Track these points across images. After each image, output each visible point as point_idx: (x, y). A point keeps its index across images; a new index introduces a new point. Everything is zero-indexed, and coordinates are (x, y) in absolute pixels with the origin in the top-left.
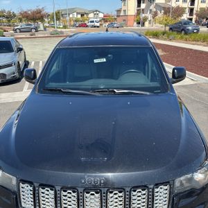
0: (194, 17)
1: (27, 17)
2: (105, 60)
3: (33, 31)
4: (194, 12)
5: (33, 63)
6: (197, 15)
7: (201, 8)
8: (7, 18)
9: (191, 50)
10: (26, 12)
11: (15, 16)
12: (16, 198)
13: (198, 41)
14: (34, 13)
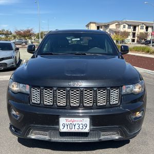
0: (136, 38)
1: (20, 35)
2: (79, 39)
3: (24, 44)
4: (136, 35)
5: (25, 61)
6: (138, 37)
7: (140, 33)
8: (6, 35)
9: (134, 55)
10: (19, 32)
11: (11, 34)
12: (29, 98)
13: (139, 51)
14: (25, 32)
